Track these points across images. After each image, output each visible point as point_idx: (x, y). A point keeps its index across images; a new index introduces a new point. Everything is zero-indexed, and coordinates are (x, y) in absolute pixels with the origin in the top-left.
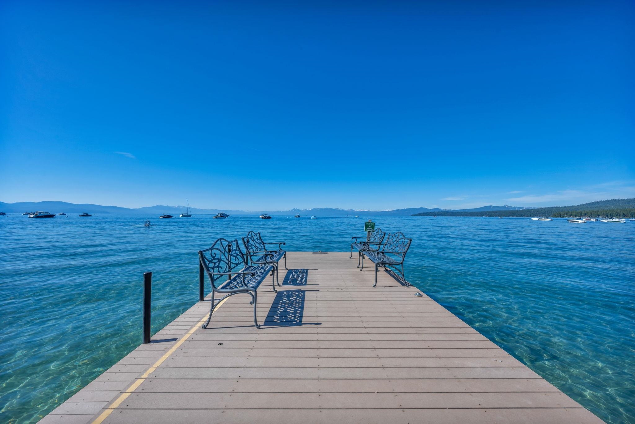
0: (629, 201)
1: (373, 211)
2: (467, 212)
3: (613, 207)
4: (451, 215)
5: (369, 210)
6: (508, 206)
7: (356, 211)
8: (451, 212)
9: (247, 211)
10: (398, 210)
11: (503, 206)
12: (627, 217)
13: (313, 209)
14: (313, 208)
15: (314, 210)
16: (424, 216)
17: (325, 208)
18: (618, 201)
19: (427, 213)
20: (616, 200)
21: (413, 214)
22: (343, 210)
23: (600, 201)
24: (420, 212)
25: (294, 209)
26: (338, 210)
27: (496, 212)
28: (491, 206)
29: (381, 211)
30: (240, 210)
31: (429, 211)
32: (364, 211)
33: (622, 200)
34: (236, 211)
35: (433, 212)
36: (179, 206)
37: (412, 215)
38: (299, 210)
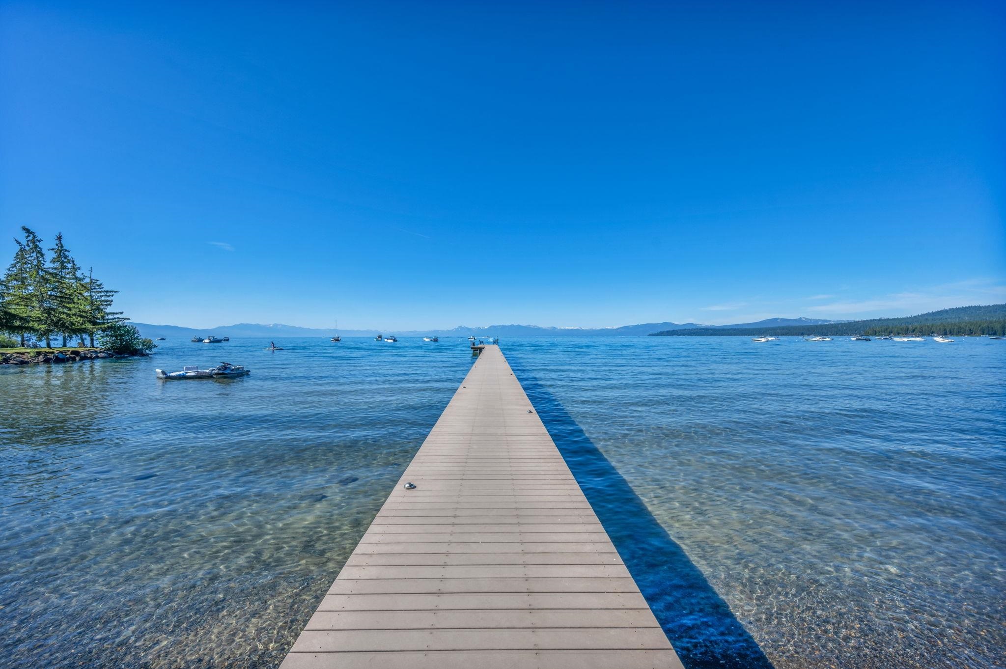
0: (996, 308)
1: (587, 329)
2: (738, 329)
3: (966, 318)
4: (711, 335)
6: (806, 319)
7: (560, 329)
8: (711, 329)
10: (627, 327)
11: (798, 318)
12: (975, 334)
13: (490, 327)
15: (493, 328)
16: (668, 335)
18: (979, 308)
19: (673, 330)
20: (975, 307)
21: (651, 332)
22: (539, 328)
23: (950, 309)
24: (663, 330)
27: (783, 328)
28: (778, 319)
29: (601, 328)
31: (677, 329)
32: (573, 329)
33: (985, 307)
35: (683, 330)
37: (650, 335)
38: (468, 329)
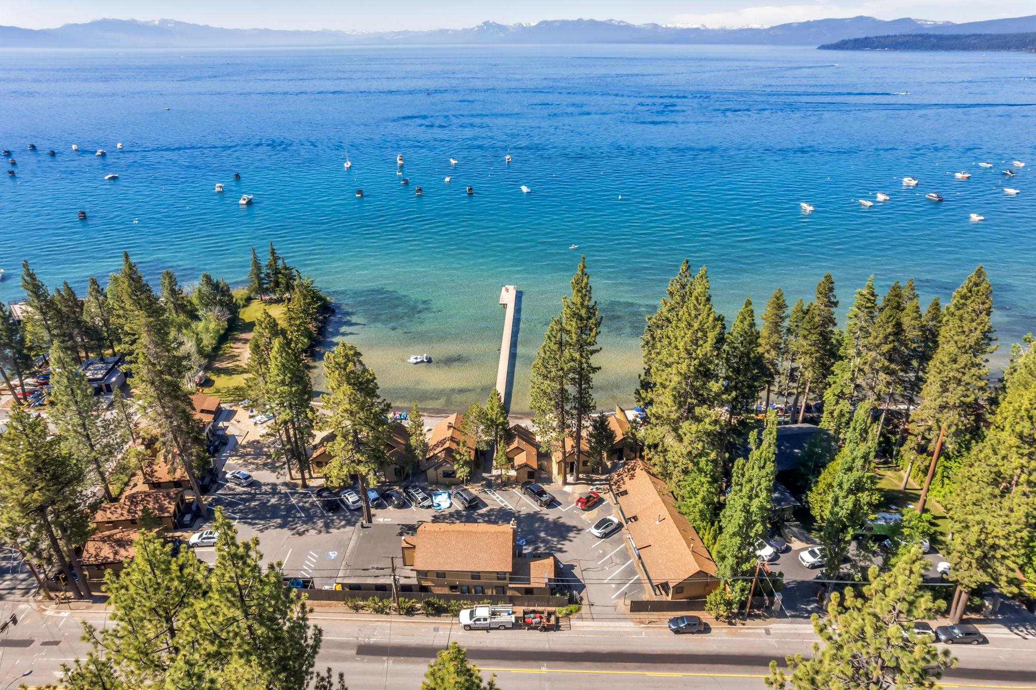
5: (703, 25)
9: (353, 31)
14: (542, 20)
17: (576, 19)
24: (846, 38)
25: (486, 23)
26: (613, 25)
30: (334, 29)
34: (324, 33)
36: (164, 22)
